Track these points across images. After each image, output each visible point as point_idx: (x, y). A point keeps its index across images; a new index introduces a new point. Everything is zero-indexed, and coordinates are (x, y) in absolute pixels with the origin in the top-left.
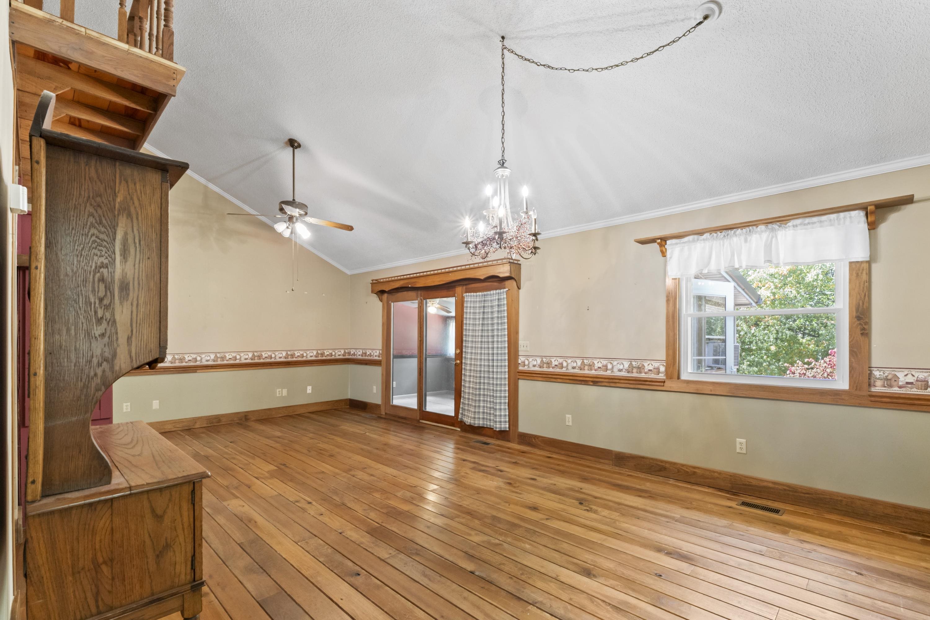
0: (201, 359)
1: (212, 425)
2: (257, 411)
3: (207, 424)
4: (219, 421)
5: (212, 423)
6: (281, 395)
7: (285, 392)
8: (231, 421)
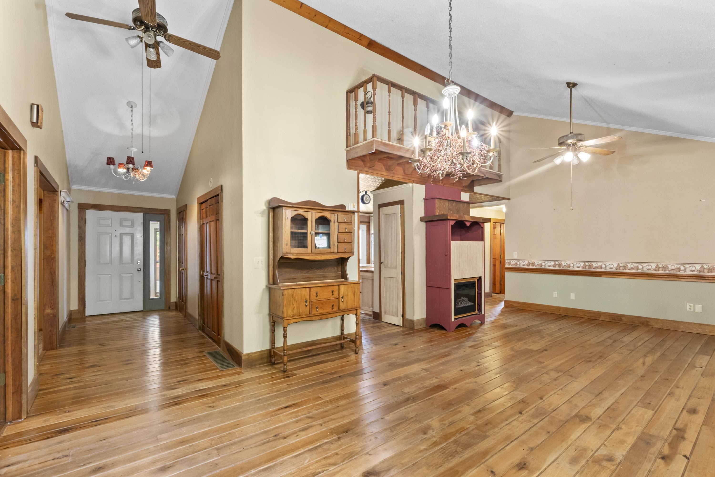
0: (606, 267)
1: (614, 321)
2: (660, 320)
3: (610, 319)
4: (621, 320)
5: (614, 320)
6: (692, 310)
7: (698, 308)
8: (632, 322)
